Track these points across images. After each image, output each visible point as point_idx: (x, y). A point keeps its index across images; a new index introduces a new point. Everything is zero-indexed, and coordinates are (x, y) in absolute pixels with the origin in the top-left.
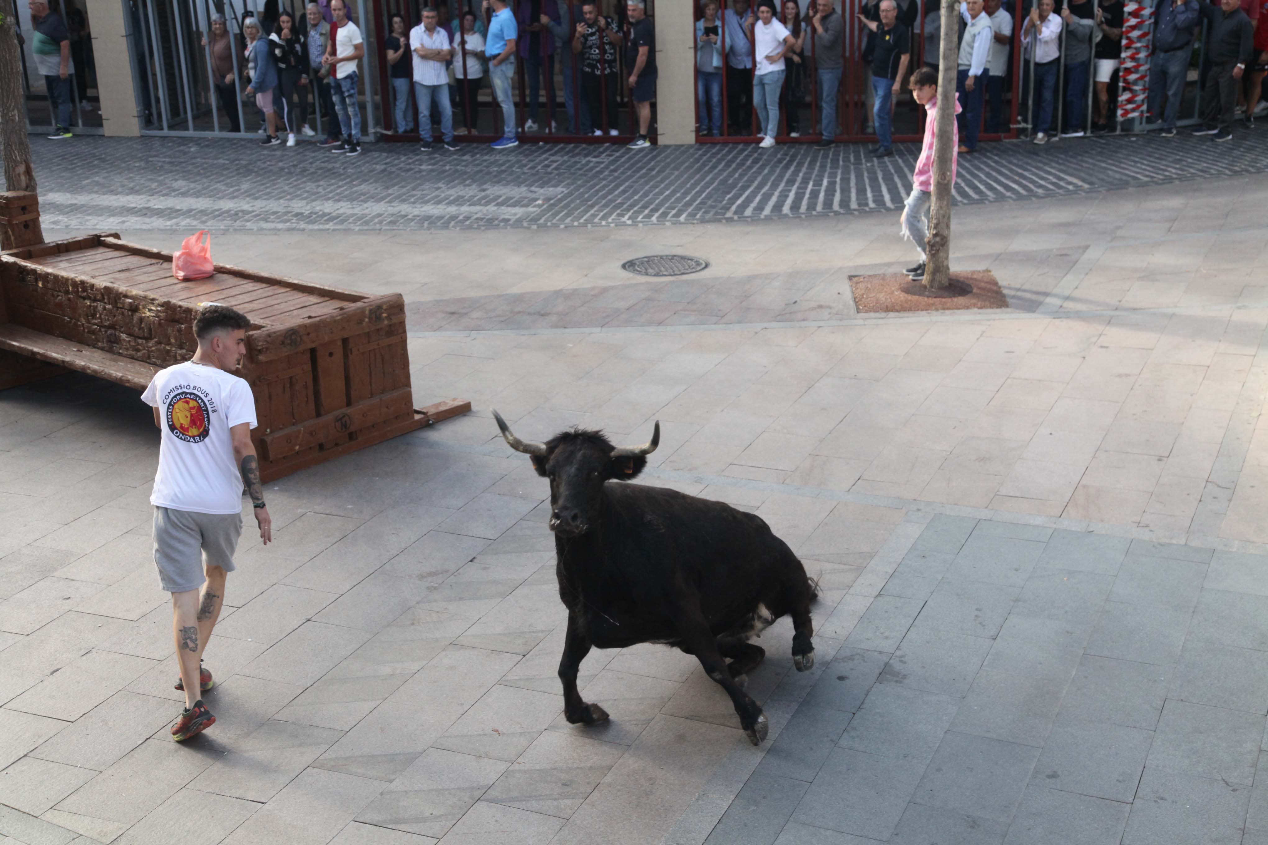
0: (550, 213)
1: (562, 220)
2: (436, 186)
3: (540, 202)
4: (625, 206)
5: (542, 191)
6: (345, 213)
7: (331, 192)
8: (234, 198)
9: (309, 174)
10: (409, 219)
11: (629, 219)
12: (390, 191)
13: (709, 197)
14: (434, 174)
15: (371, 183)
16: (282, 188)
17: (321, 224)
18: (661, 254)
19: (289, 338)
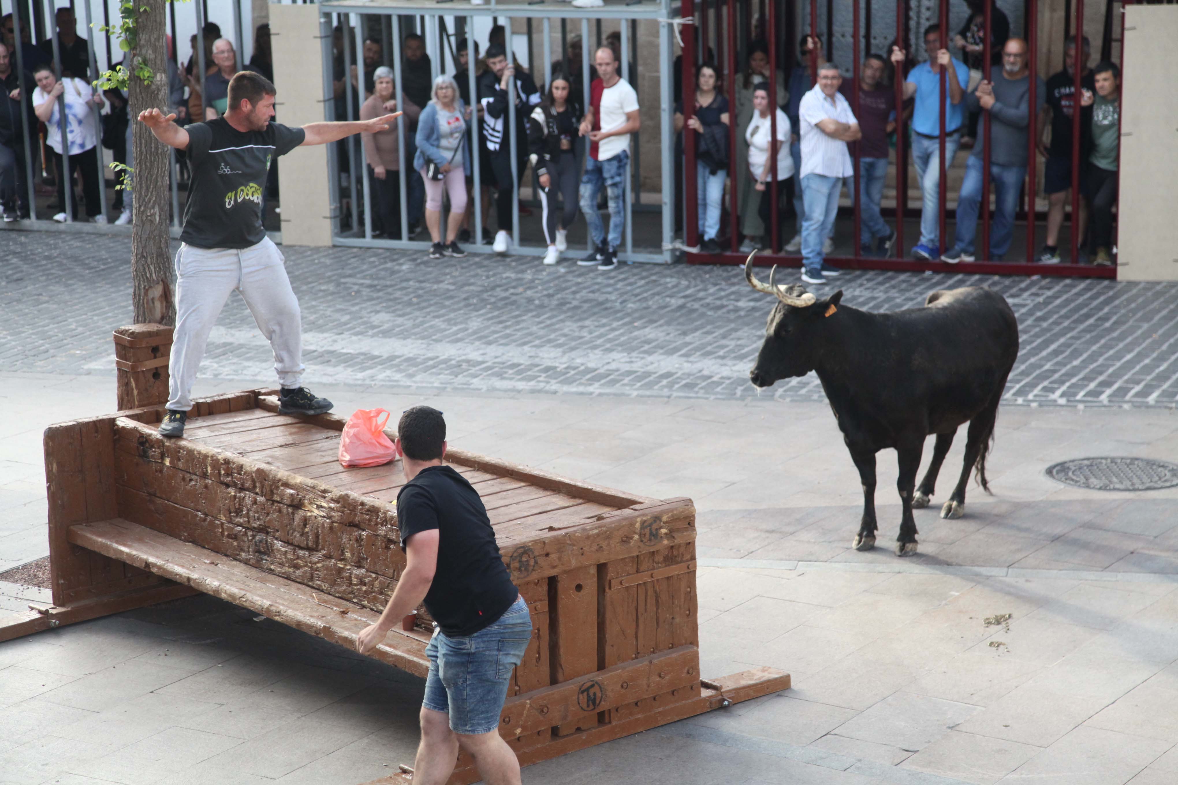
4: (1057, 376)
6: (618, 370)
7: (600, 337)
8: (457, 341)
9: (569, 309)
10: (713, 382)
11: (1062, 395)
12: (688, 339)
14: (757, 314)
15: (661, 326)
16: (528, 328)
17: (581, 384)
18: (1113, 454)
19: (518, 559)
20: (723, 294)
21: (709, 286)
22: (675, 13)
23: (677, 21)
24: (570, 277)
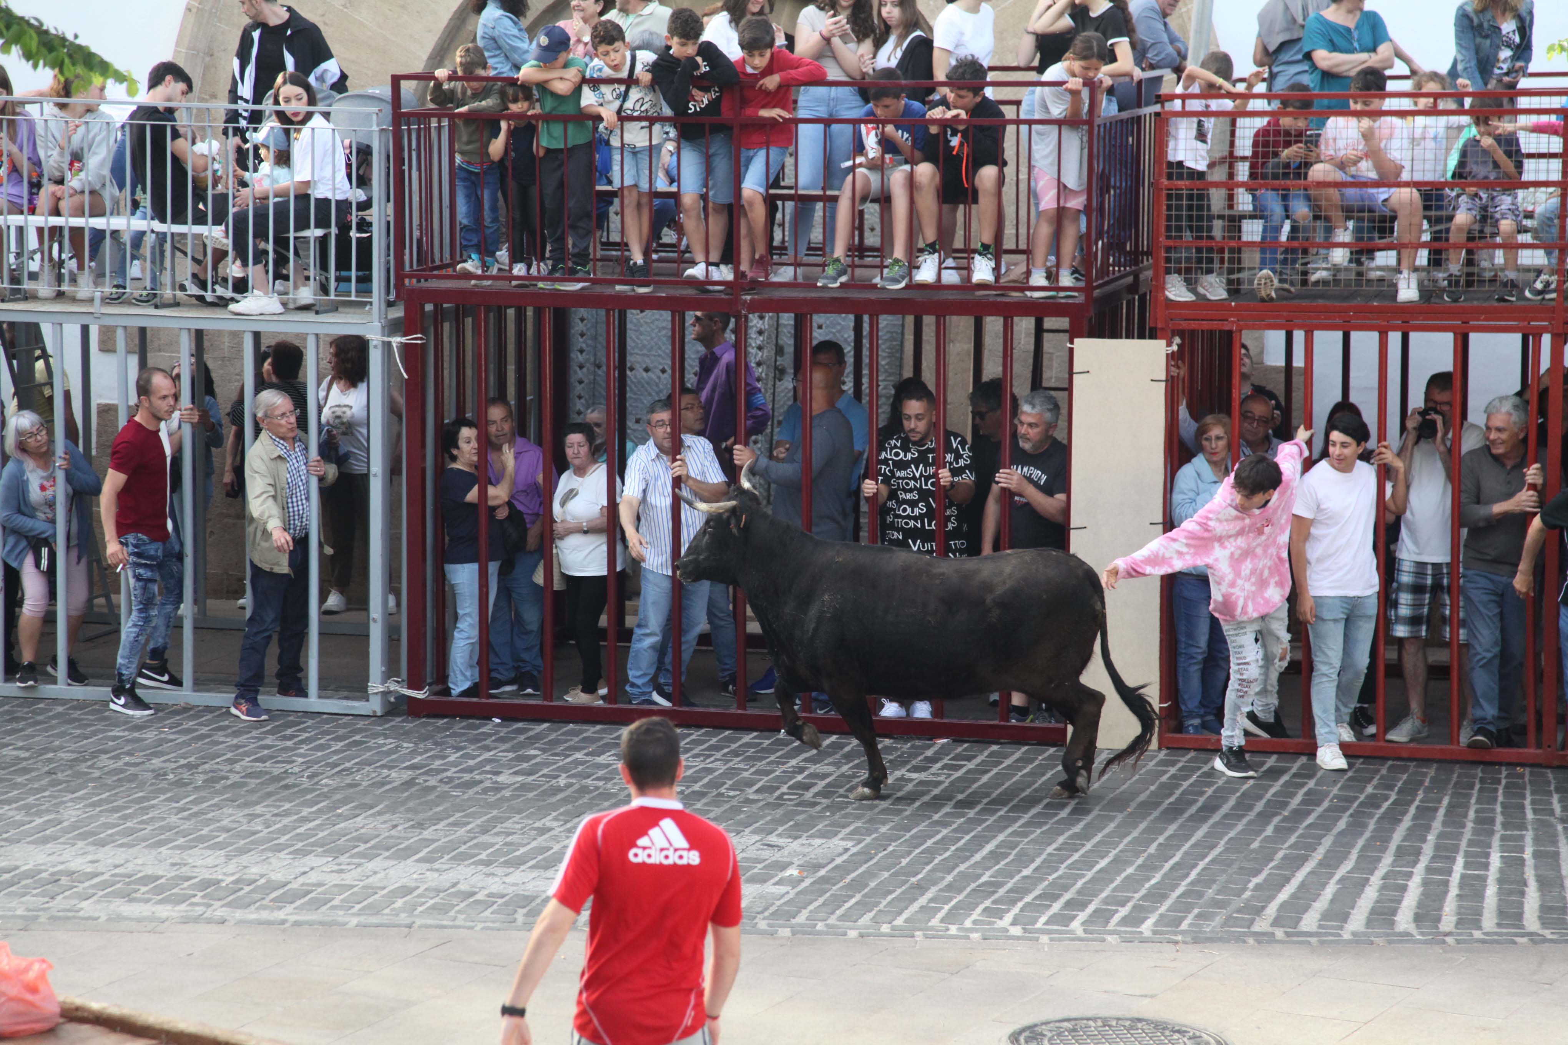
0: (821, 900)
1: (850, 917)
2: (538, 824)
3: (793, 872)
4: (1002, 891)
5: (795, 845)
6: (320, 884)
7: (284, 831)
8: (45, 841)
9: (226, 787)
10: (477, 902)
11: (1014, 923)
12: (427, 834)
13: (1205, 879)
14: (531, 795)
15: (380, 813)
16: (164, 819)
17: (264, 908)
18: (1104, 1013)
20: (471, 763)
21: (449, 751)
22: (394, 327)
23: (396, 340)
24: (219, 737)
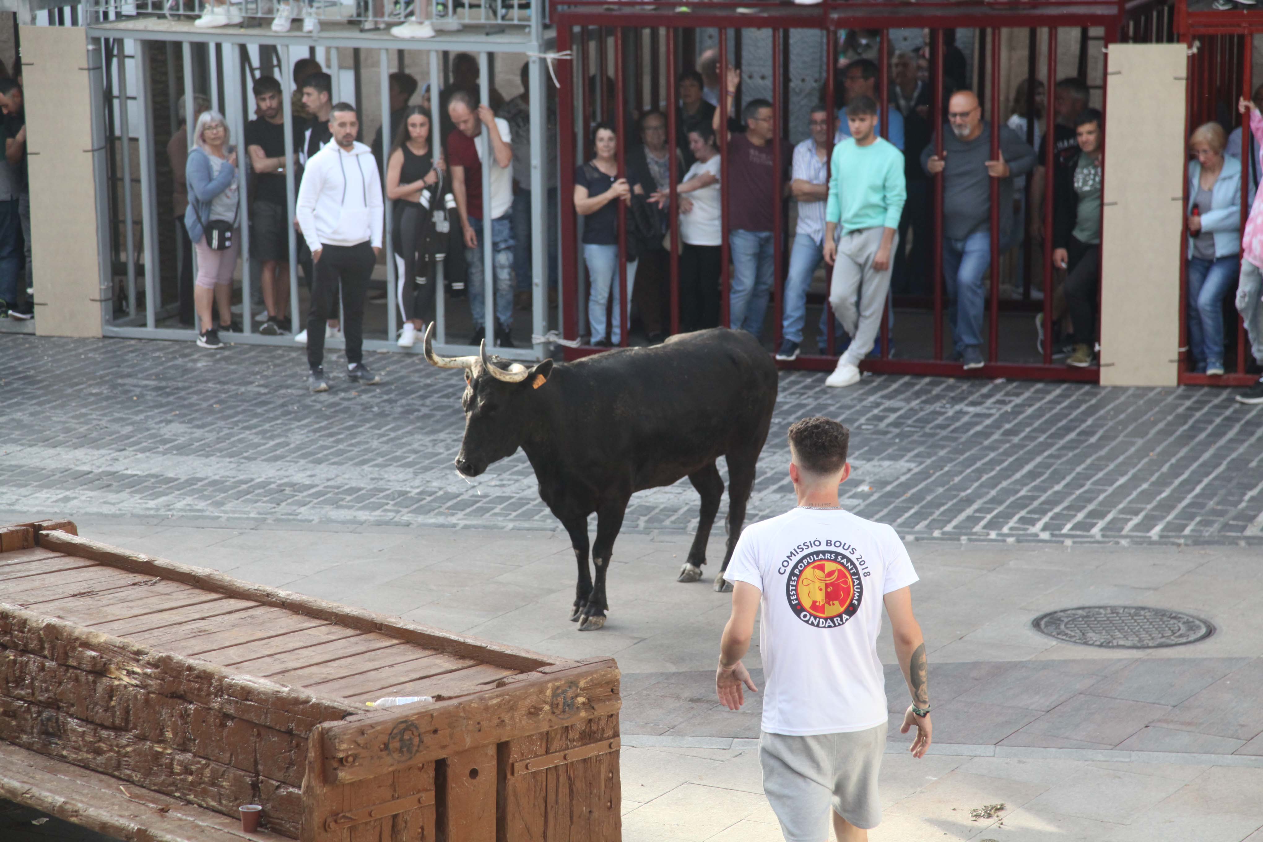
0: (888, 509)
1: (910, 523)
3: (864, 488)
4: (1036, 504)
5: (868, 466)
6: (485, 496)
8: (277, 458)
9: (418, 419)
11: (1044, 529)
13: (1208, 493)
16: (367, 443)
17: (440, 514)
18: (1112, 603)
19: (398, 738)
22: (548, 46)
23: (551, 56)
